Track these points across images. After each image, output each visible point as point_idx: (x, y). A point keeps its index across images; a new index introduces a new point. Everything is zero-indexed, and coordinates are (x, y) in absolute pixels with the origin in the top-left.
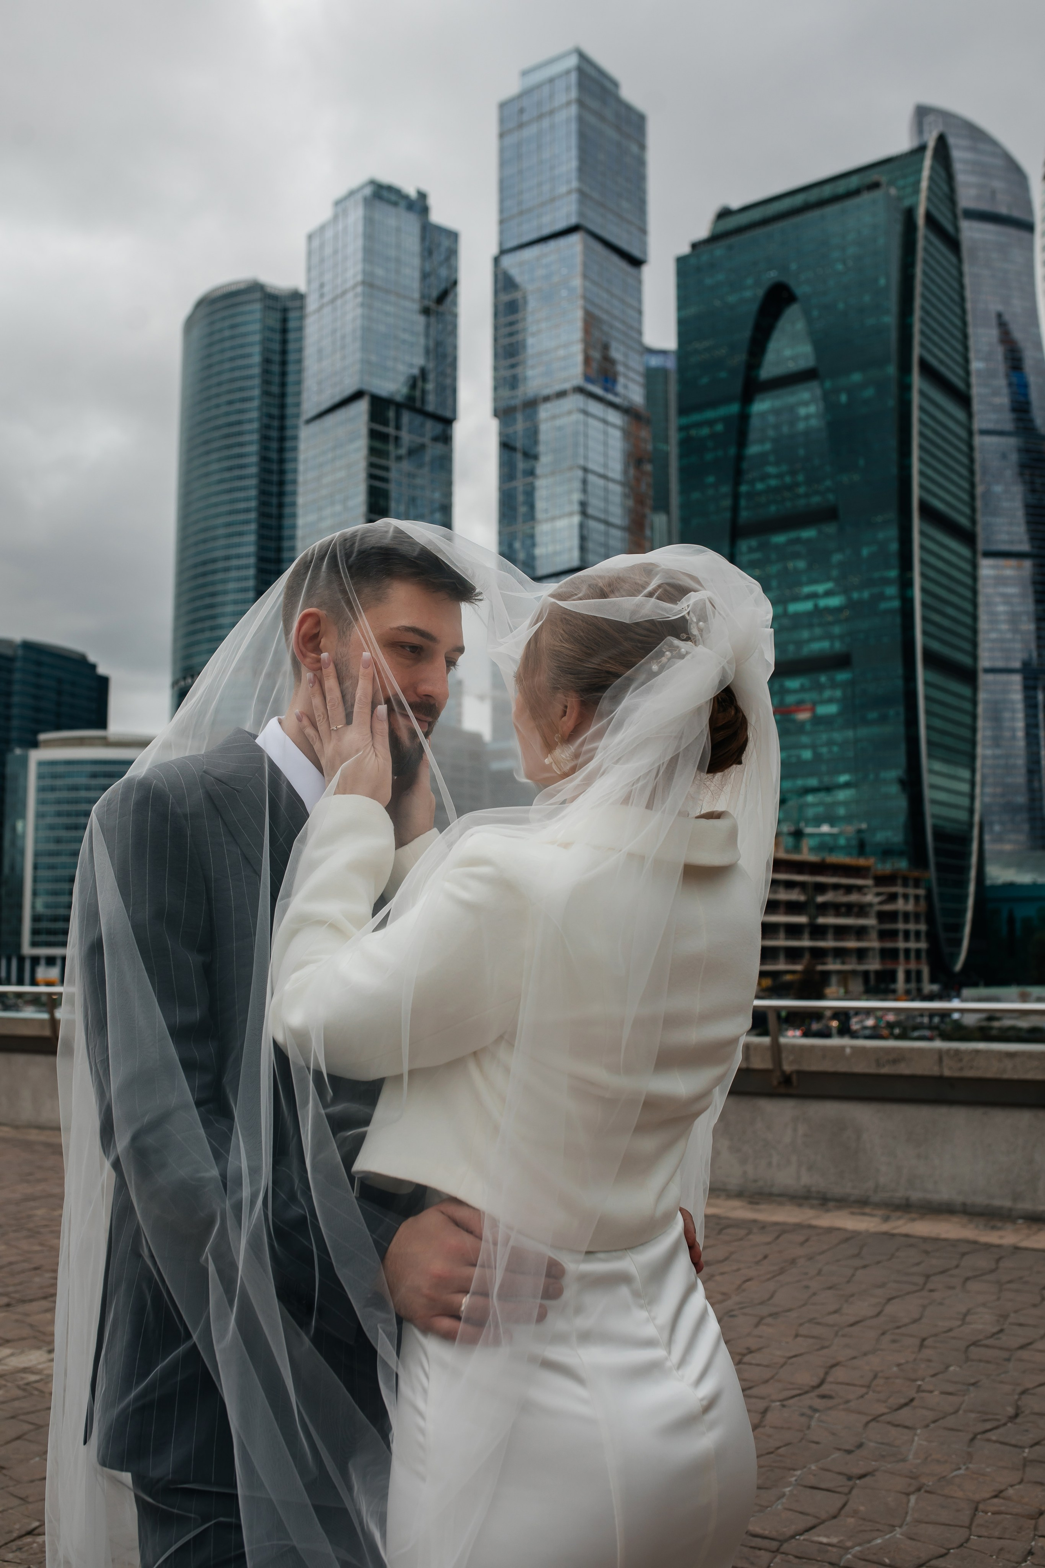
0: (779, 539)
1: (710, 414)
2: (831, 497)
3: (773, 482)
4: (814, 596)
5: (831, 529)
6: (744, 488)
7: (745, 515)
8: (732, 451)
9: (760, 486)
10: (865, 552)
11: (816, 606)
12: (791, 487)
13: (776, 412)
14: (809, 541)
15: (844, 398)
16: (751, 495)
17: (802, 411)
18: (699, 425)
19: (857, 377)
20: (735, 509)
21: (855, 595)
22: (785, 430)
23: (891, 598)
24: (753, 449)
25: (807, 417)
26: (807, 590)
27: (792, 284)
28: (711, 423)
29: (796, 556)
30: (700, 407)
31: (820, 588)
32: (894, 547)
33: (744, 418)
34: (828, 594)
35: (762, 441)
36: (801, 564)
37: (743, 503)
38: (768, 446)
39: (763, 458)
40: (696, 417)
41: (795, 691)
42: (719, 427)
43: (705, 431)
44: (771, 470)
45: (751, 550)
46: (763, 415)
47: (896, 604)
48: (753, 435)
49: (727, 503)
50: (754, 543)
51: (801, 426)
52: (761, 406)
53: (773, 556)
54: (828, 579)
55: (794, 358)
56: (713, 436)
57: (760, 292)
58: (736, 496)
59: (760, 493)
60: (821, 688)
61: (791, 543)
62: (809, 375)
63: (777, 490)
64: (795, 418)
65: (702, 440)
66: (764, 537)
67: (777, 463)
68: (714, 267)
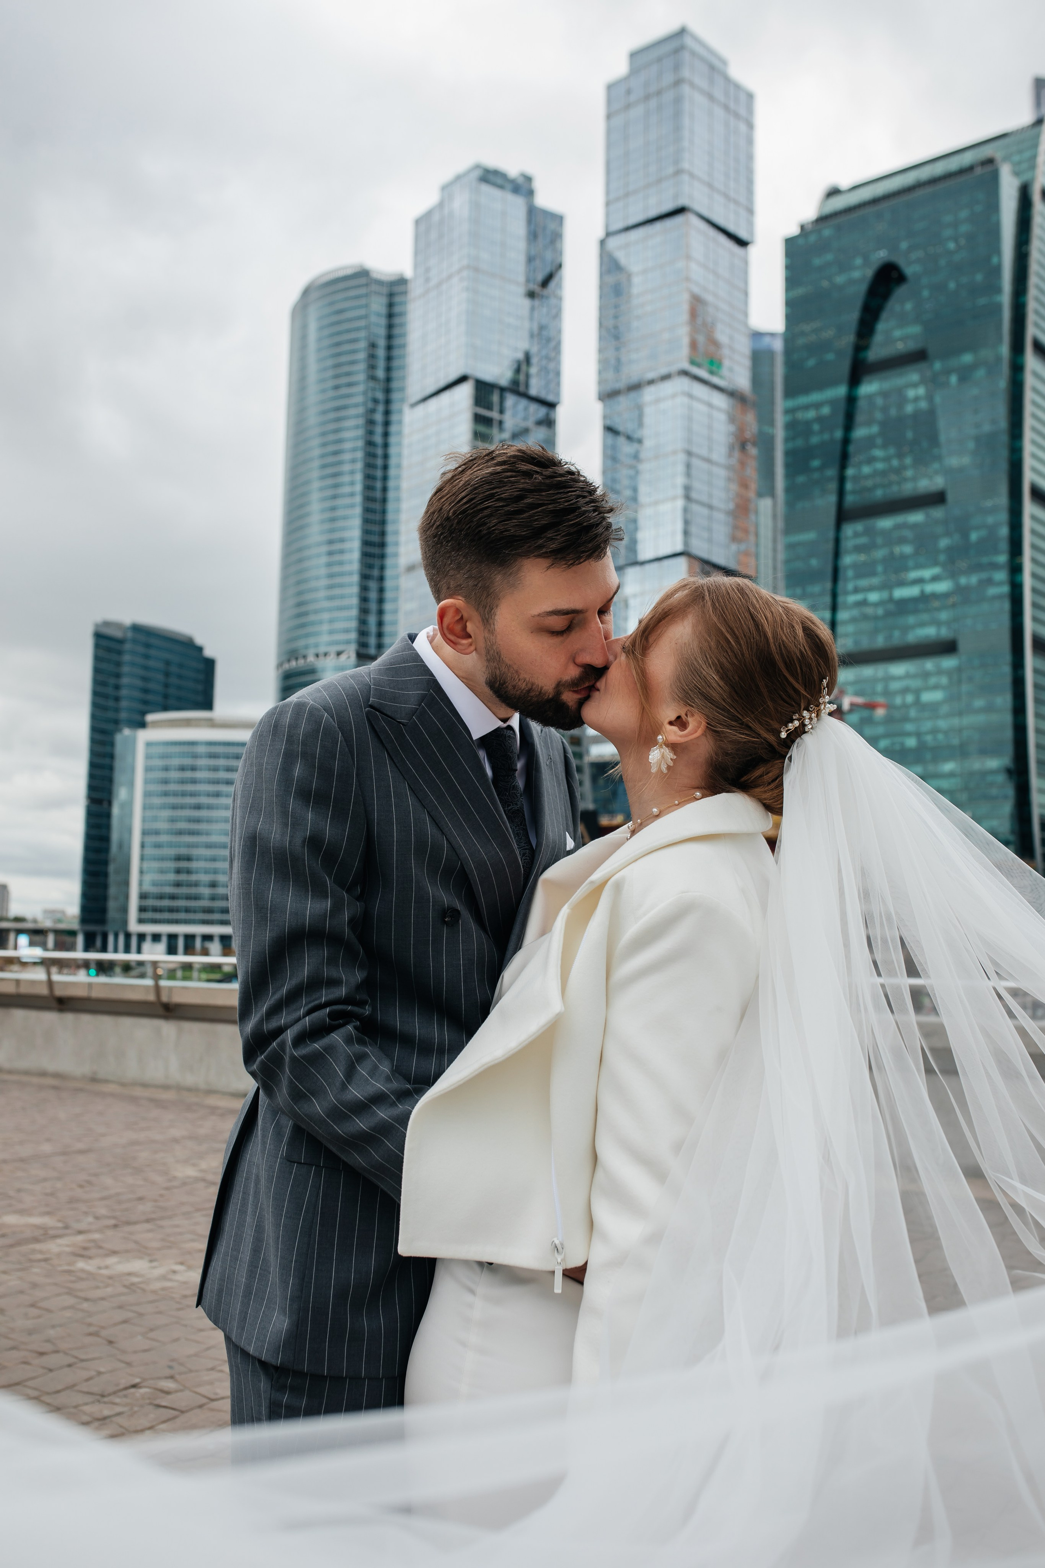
0: (885, 523)
1: (815, 397)
2: (939, 481)
3: (880, 466)
4: (920, 581)
5: (938, 513)
6: (850, 472)
7: (850, 499)
8: (839, 434)
9: (867, 470)
10: (974, 536)
11: (922, 592)
12: (898, 471)
13: (885, 394)
14: (915, 526)
15: (954, 380)
16: (856, 479)
17: (911, 393)
18: (806, 407)
19: (967, 358)
20: (841, 493)
21: (963, 581)
22: (893, 412)
23: (999, 584)
24: (860, 433)
25: (917, 399)
26: (913, 575)
27: (902, 263)
28: (817, 406)
29: (902, 541)
30: (806, 390)
31: (927, 573)
32: (1004, 531)
33: (851, 400)
34: (935, 579)
35: (869, 423)
36: (908, 549)
37: (849, 486)
38: (875, 429)
39: (870, 442)
40: (803, 400)
41: (899, 678)
42: (826, 410)
43: (811, 414)
44: (878, 453)
45: (856, 535)
46: (870, 397)
47: (1005, 589)
48: (860, 418)
49: (833, 486)
50: (859, 527)
51: (909, 409)
52: (868, 388)
53: (879, 540)
54: (936, 563)
55: (902, 339)
56: (820, 419)
57: (869, 273)
58: (842, 480)
59: (867, 477)
60: (926, 675)
61: (898, 527)
62: (918, 357)
63: (884, 473)
64: (903, 400)
65: (808, 423)
66: (870, 522)
67: (884, 446)
68: (822, 247)
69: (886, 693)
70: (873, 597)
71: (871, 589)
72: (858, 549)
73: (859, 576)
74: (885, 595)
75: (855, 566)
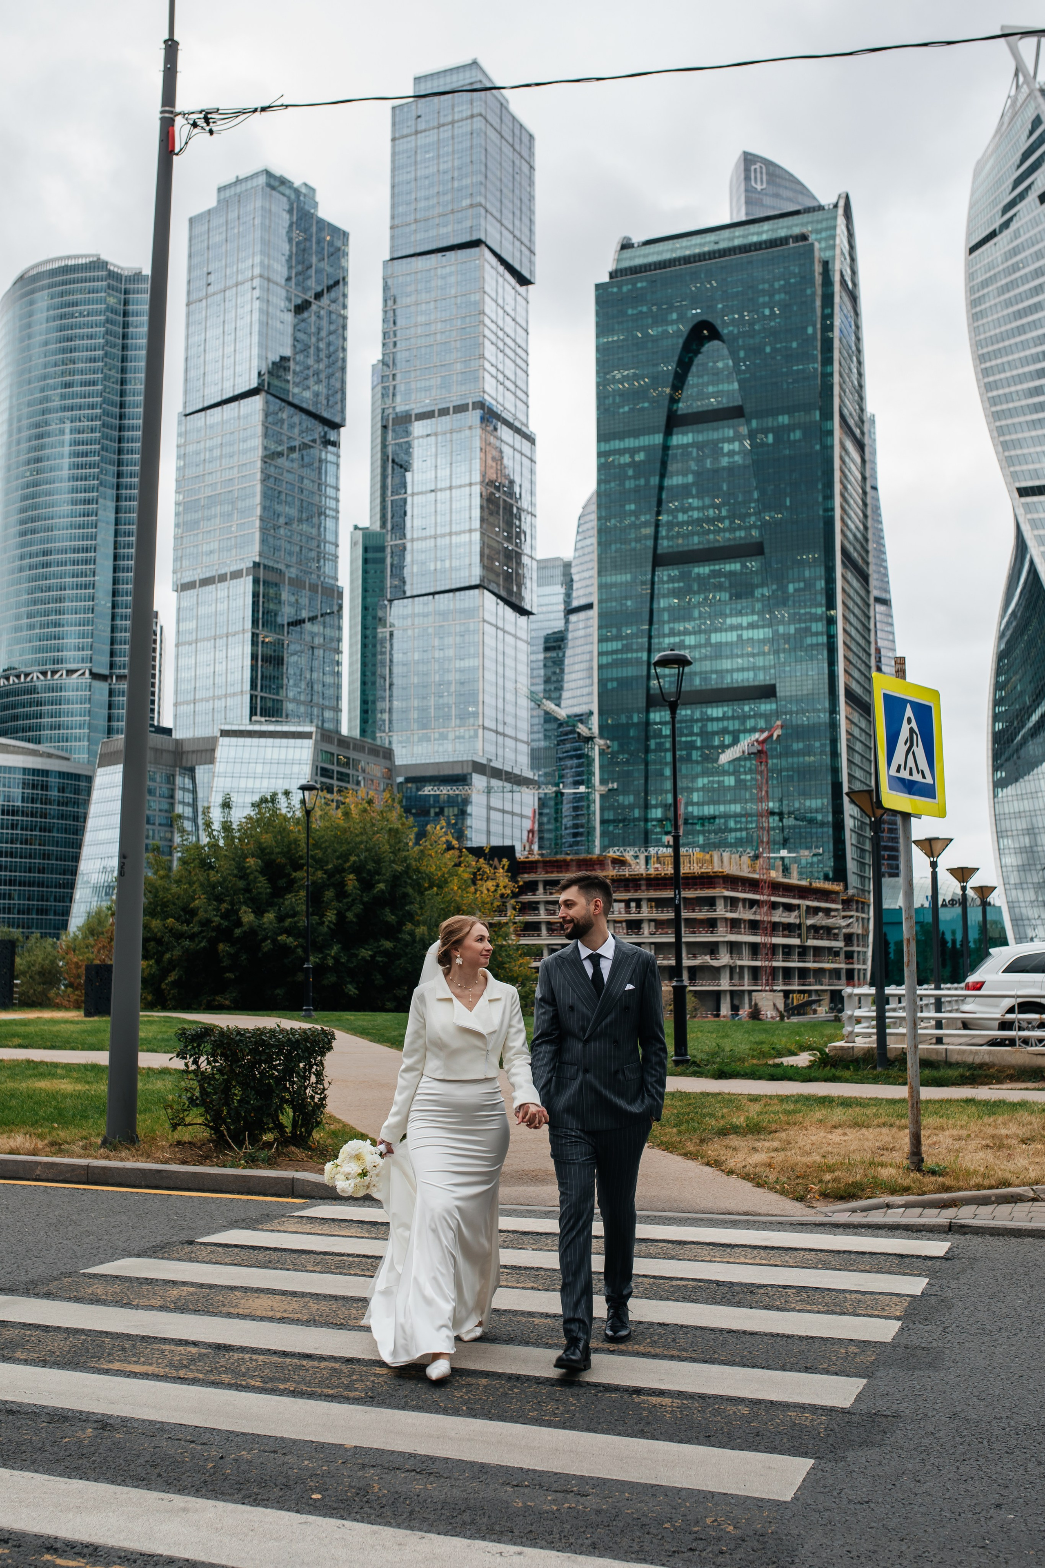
0: (704, 570)
1: (630, 443)
2: (755, 533)
3: (695, 514)
4: (739, 627)
5: (753, 564)
6: (663, 518)
7: (665, 544)
8: (655, 480)
9: (681, 517)
10: (791, 588)
11: (740, 637)
12: (710, 521)
13: (699, 446)
14: (732, 573)
15: (770, 438)
16: (670, 525)
17: (726, 447)
18: (621, 452)
19: (784, 419)
20: (656, 538)
21: (781, 629)
22: (708, 464)
23: (817, 634)
24: (674, 481)
25: (731, 453)
26: (731, 621)
27: (718, 323)
28: (633, 452)
29: (719, 587)
30: (621, 436)
31: (744, 621)
32: (821, 584)
33: (666, 448)
34: (752, 626)
35: (685, 475)
36: (725, 596)
37: (663, 532)
38: (690, 479)
39: (684, 491)
40: (617, 444)
41: (718, 719)
42: (640, 457)
43: (626, 459)
44: (694, 502)
45: (672, 580)
46: (683, 447)
47: (823, 639)
48: (672, 467)
49: (649, 531)
50: (675, 572)
51: (725, 461)
52: (679, 439)
53: (695, 587)
54: (753, 613)
55: (714, 395)
56: (633, 464)
57: (684, 328)
58: (657, 525)
59: (681, 524)
60: (744, 718)
61: (715, 574)
62: (735, 413)
63: (699, 522)
64: (717, 452)
65: (623, 467)
66: (686, 568)
67: (699, 496)
68: (637, 298)
69: (703, 734)
70: (690, 640)
71: (686, 633)
72: (674, 593)
73: (674, 619)
74: (703, 638)
75: (670, 609)
